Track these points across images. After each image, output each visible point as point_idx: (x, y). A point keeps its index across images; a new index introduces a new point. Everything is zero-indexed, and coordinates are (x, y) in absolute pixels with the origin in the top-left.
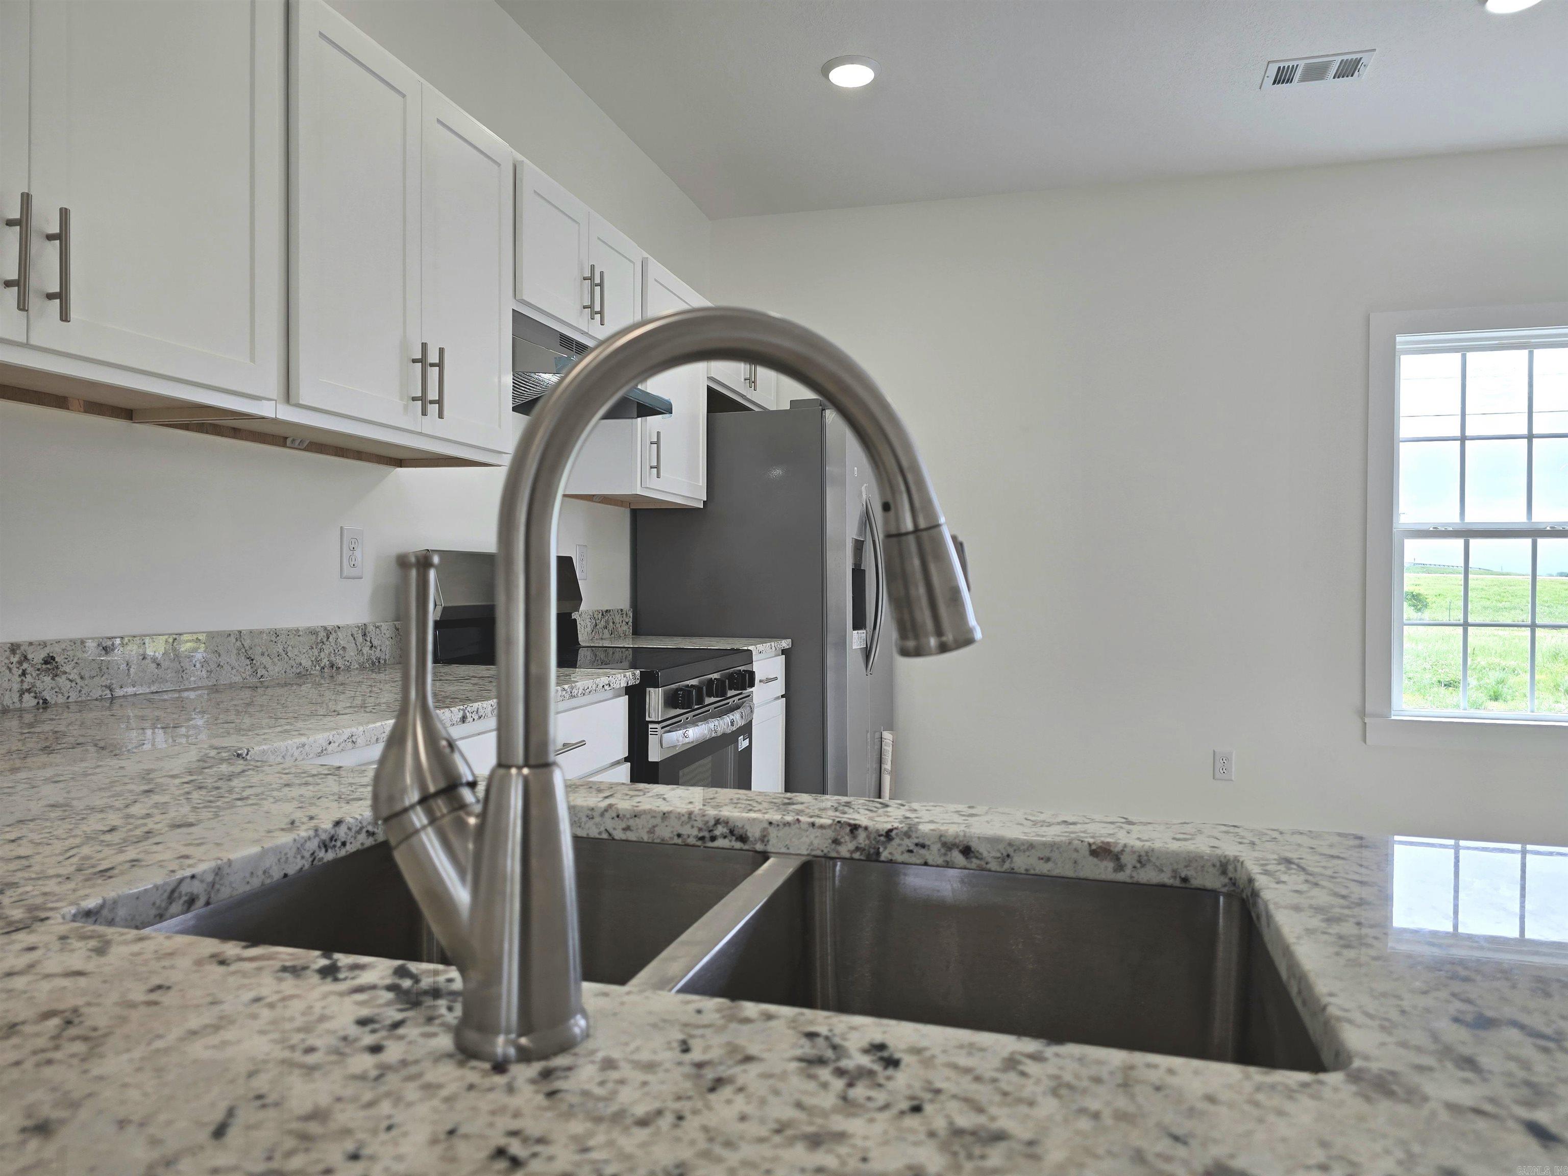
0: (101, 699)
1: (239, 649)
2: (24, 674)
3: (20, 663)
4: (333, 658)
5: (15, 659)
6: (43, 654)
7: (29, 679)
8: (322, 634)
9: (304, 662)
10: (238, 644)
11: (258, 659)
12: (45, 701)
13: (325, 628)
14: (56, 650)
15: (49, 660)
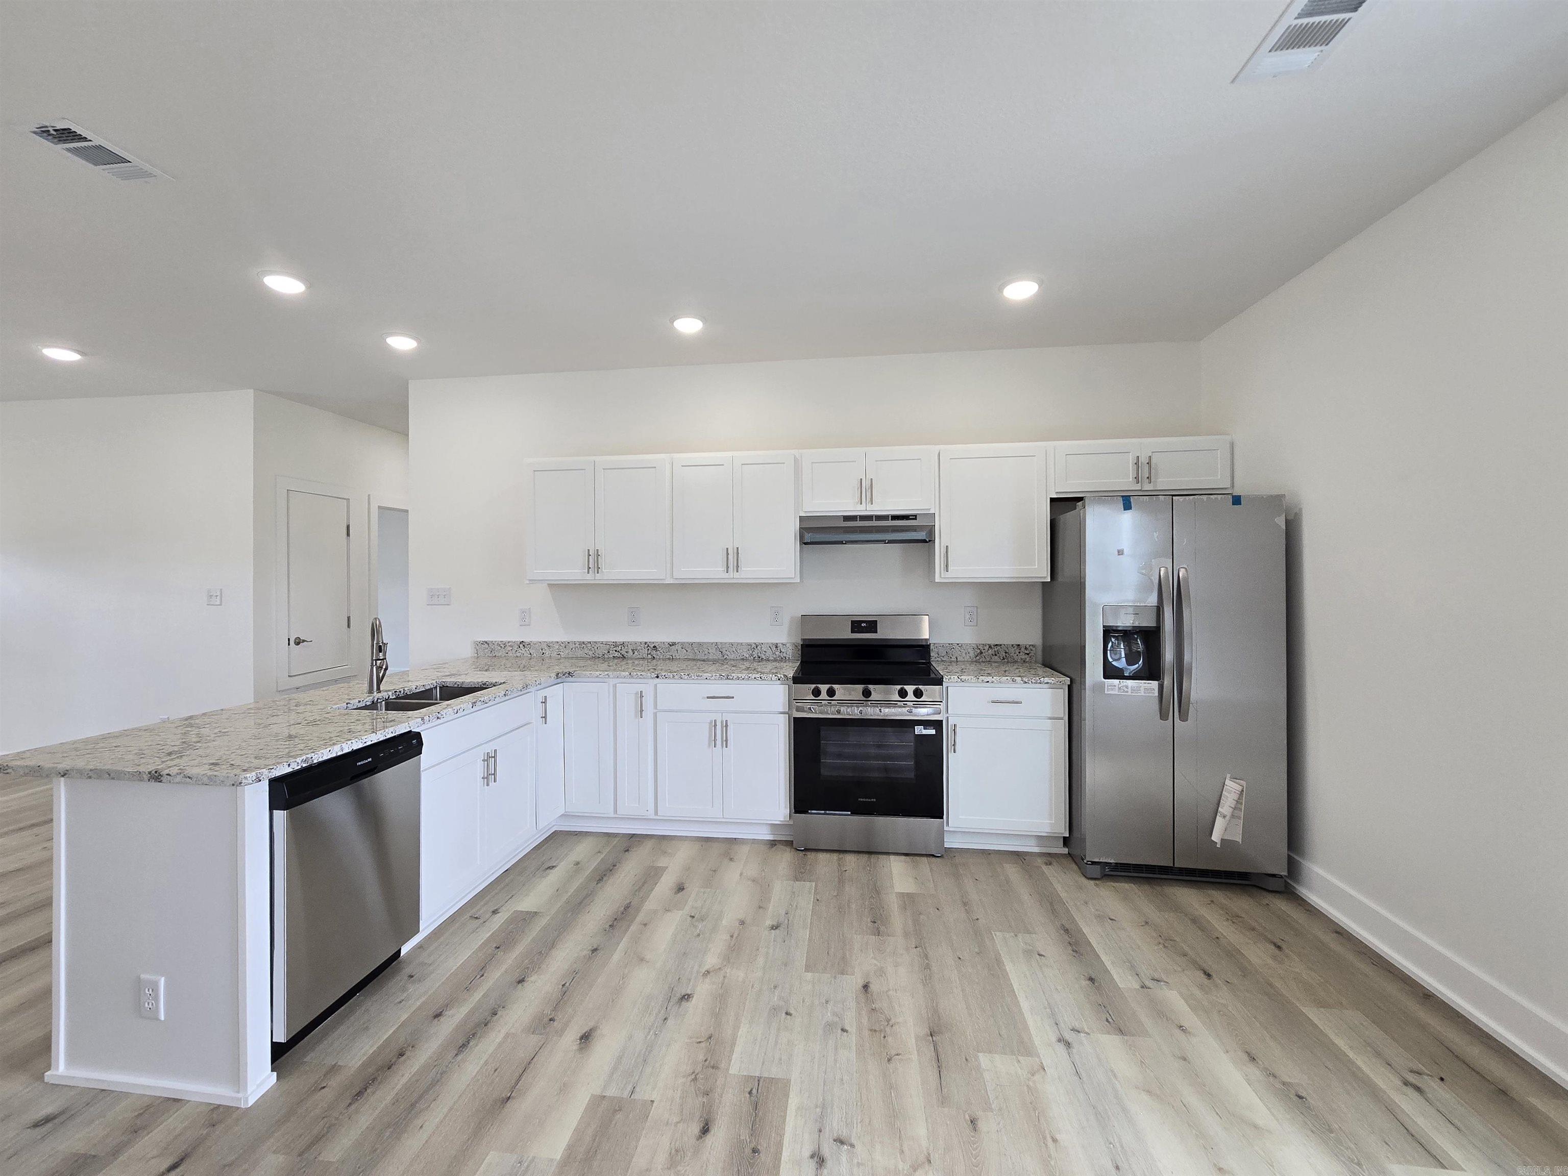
0: (669, 659)
1: (716, 649)
2: (648, 650)
3: (647, 647)
4: (759, 654)
5: (646, 646)
6: (653, 645)
7: (649, 651)
8: (754, 646)
9: (745, 655)
10: (716, 646)
11: (724, 652)
12: (654, 657)
13: (755, 644)
14: (656, 645)
15: (654, 647)
